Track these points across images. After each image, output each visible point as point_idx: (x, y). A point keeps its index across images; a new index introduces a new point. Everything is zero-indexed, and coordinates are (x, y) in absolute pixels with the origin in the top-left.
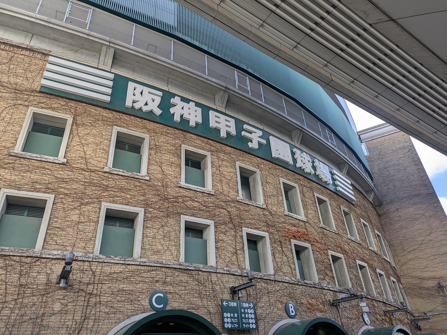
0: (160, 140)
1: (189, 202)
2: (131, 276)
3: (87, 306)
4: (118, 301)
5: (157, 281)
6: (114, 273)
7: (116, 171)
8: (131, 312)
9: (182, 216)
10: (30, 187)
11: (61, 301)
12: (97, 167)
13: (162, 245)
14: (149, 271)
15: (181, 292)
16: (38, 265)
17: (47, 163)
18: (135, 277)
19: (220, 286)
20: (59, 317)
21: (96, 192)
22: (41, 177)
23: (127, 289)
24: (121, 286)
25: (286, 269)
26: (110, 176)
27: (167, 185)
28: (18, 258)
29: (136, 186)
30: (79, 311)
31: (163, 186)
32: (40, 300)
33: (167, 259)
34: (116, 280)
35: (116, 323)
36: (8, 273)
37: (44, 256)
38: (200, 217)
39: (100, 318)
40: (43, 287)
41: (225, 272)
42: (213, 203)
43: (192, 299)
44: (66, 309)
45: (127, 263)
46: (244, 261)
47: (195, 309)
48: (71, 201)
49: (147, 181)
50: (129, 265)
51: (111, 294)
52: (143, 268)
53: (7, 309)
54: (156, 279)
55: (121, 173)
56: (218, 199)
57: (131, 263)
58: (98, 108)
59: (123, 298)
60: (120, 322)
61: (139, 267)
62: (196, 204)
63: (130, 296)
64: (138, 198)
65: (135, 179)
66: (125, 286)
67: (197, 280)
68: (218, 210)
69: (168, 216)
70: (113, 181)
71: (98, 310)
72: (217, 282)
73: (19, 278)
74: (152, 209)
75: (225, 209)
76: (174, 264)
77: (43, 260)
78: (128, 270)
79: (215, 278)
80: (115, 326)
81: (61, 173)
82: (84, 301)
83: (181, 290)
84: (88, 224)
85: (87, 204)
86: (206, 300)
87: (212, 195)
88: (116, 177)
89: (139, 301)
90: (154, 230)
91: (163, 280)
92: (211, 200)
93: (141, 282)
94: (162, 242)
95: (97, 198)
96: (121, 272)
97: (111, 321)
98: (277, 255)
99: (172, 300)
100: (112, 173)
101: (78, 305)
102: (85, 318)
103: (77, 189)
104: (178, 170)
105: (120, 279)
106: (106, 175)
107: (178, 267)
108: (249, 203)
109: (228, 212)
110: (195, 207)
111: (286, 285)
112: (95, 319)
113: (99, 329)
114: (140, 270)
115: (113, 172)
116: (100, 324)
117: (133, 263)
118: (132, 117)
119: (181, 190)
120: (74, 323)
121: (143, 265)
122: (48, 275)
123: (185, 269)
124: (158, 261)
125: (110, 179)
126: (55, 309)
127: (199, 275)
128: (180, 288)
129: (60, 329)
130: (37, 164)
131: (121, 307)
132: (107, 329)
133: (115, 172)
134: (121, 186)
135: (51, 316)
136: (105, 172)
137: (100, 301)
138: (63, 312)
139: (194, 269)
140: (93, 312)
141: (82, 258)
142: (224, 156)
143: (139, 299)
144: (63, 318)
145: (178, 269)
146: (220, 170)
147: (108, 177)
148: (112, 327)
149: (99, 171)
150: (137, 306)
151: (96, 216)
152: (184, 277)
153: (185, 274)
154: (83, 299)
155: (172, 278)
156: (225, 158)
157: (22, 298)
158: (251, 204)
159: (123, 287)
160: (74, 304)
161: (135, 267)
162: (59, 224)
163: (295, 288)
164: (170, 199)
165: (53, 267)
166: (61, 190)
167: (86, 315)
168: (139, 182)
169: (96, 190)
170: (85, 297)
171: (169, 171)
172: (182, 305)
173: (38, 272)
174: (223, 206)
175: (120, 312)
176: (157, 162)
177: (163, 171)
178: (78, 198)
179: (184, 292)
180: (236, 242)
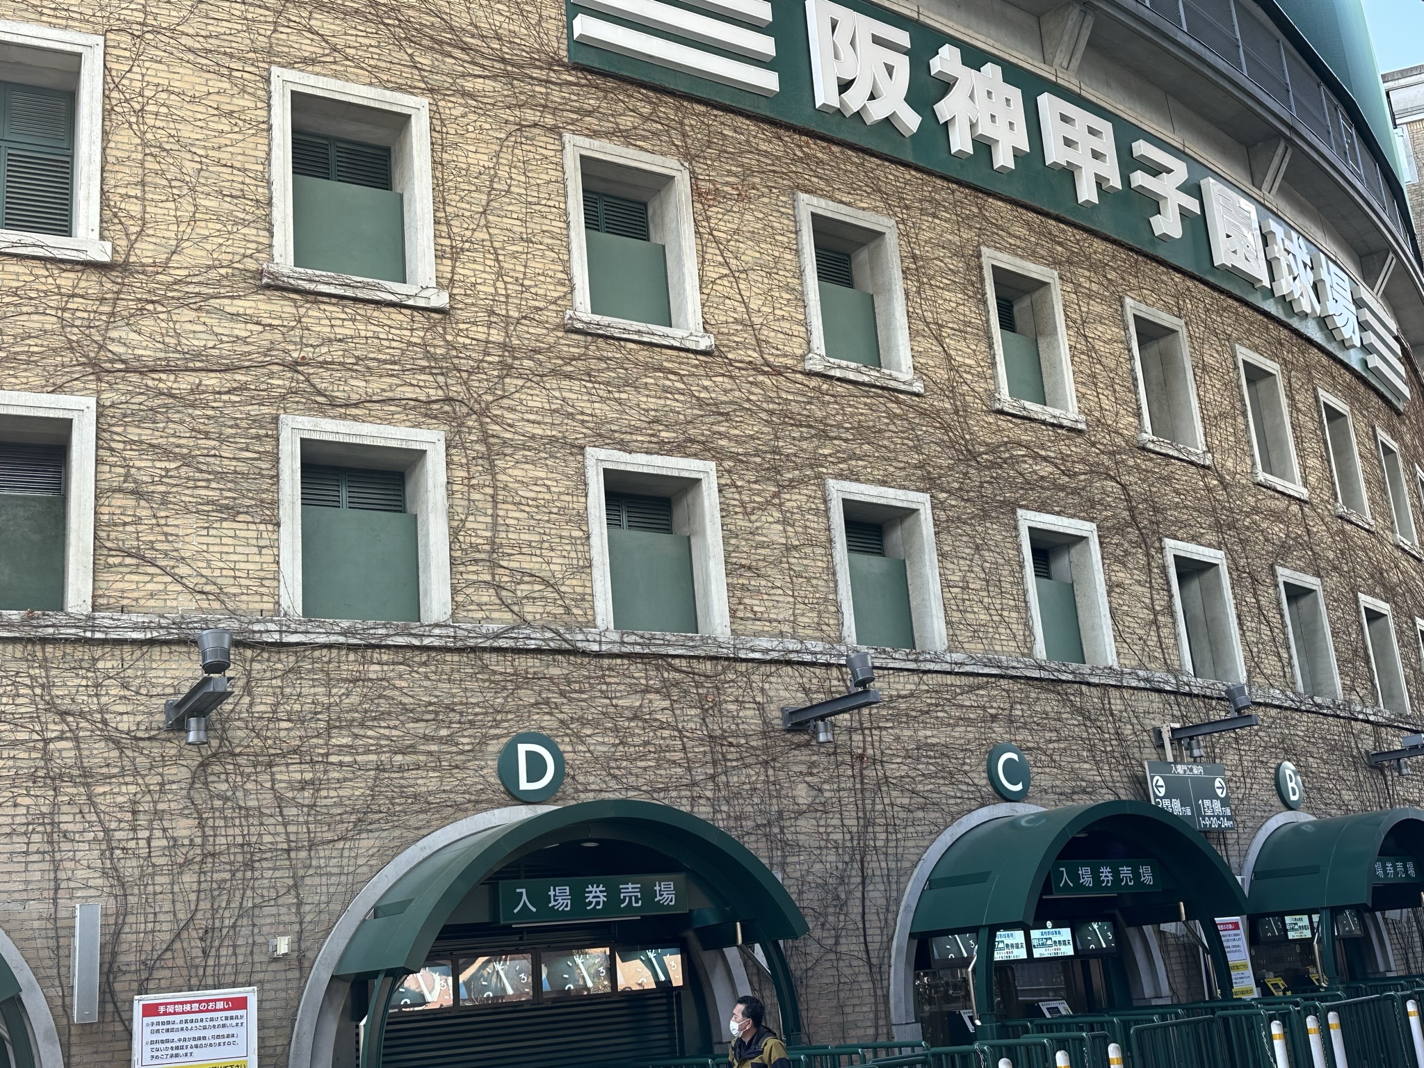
0: (921, 237)
1: (1025, 462)
2: (937, 705)
3: (862, 790)
4: (923, 775)
5: (994, 718)
6: (899, 696)
7: (840, 367)
8: (956, 804)
9: (1020, 512)
10: (648, 439)
11: (807, 779)
12: (785, 356)
13: (988, 609)
14: (972, 689)
15: (1051, 746)
16: (733, 681)
17: (664, 351)
18: (947, 708)
19: (1132, 724)
20: (814, 822)
21: (805, 445)
22: (662, 402)
23: (934, 740)
24: (921, 733)
25: (1270, 664)
26: (825, 387)
27: (965, 406)
28: (684, 663)
29: (892, 416)
30: (849, 803)
31: (956, 412)
32: (762, 778)
33: (1006, 650)
34: (907, 715)
35: (931, 833)
36: (676, 706)
37: (742, 655)
38: (1058, 514)
39: (898, 822)
40: (760, 743)
41: (1142, 684)
42: (1083, 461)
43: (1077, 766)
44: (823, 800)
45: (924, 666)
46: (1177, 646)
47: (1088, 793)
48: (753, 478)
49: (917, 395)
50: (929, 672)
51: (905, 757)
52: (957, 681)
53: (702, 801)
54: (993, 711)
55: (852, 376)
56: (1093, 444)
57: (931, 666)
58: (741, 122)
59: (931, 767)
60: (939, 833)
61: (949, 679)
62: (1045, 470)
63: (945, 761)
64: (905, 459)
65: (886, 393)
66: (929, 733)
67: (1080, 711)
68: (1098, 485)
69: (985, 516)
70: (836, 402)
71: (887, 801)
72: (1125, 714)
73: (704, 719)
74: (945, 495)
75: (1113, 478)
76: (1027, 667)
77: (742, 667)
78: (926, 688)
79: (1118, 701)
80: (933, 841)
81: (707, 383)
82: (853, 776)
83: (1050, 741)
84: (808, 550)
85: (792, 485)
86: (1106, 767)
87: (1080, 432)
88: (840, 389)
89: (966, 773)
90: (961, 562)
91: (1007, 712)
92: (1079, 450)
93: (961, 722)
94: (986, 600)
95: (811, 466)
96: (912, 695)
97: (919, 829)
98: (1248, 624)
99: (1035, 770)
100: (831, 378)
101: (844, 789)
102: (868, 823)
103: (759, 439)
104: (983, 347)
105: (914, 714)
106: (814, 382)
107: (1036, 674)
108: (1171, 452)
109: (1124, 487)
110: (1042, 478)
111: (1273, 712)
112: (887, 825)
113: (900, 850)
114: (952, 685)
115: (832, 373)
116: (899, 836)
117: (937, 667)
118: (835, 149)
119: (1003, 423)
120: (848, 837)
121: (957, 674)
122: (760, 707)
123: (1053, 680)
124: (989, 660)
125: (827, 398)
126: (801, 801)
127: (1081, 694)
128: (1048, 735)
129: (824, 852)
130: (643, 355)
131: (931, 791)
132: (917, 851)
133: (838, 373)
134: (856, 418)
135: (796, 818)
136: (810, 374)
137: (886, 777)
138: (819, 808)
139: (1070, 677)
140: (879, 807)
141: (824, 658)
142: (1089, 278)
143: (966, 768)
144: (822, 822)
145: (1036, 679)
146: (1085, 336)
147: (819, 389)
148: (926, 843)
149: (794, 372)
150: (964, 788)
151: (822, 526)
152: (1048, 703)
153: (1052, 696)
154: (849, 772)
155: (1025, 708)
156: (1095, 287)
157: (725, 773)
158: (1175, 454)
159: (926, 737)
160: (835, 786)
161: (939, 679)
162: (745, 555)
163: (1293, 722)
164: (980, 454)
165: (767, 686)
166: (721, 442)
167: (865, 814)
168: (897, 402)
169: (803, 438)
170: (852, 767)
171: (965, 352)
172: (1058, 783)
173: (737, 701)
174: (1108, 468)
175: (934, 804)
176: (928, 324)
177: (949, 357)
178: (768, 469)
179: (1056, 745)
180: (1151, 587)
